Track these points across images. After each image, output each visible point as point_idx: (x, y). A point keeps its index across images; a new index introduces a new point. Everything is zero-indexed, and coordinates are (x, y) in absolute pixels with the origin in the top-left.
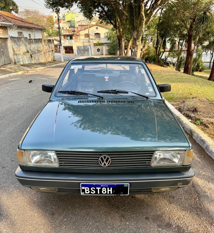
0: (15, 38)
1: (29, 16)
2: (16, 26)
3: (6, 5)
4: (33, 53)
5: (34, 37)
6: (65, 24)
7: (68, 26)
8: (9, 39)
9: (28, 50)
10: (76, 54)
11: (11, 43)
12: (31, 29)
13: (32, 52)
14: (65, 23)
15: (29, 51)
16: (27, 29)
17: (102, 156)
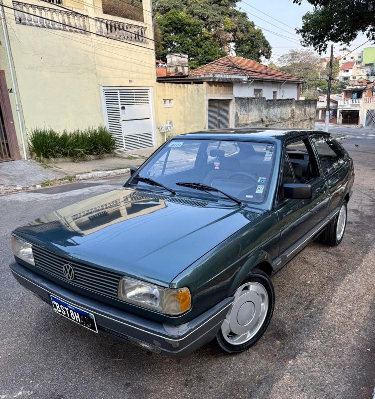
0: (244, 99)
1: (295, 62)
2: (252, 80)
3: (252, 47)
4: (270, 123)
5: (283, 96)
6: (360, 71)
7: (365, 73)
8: (234, 101)
9: (262, 119)
10: (364, 125)
11: (235, 108)
12: (279, 84)
13: (269, 121)
14: (361, 68)
15: (265, 119)
16: (271, 84)
17: (66, 265)
